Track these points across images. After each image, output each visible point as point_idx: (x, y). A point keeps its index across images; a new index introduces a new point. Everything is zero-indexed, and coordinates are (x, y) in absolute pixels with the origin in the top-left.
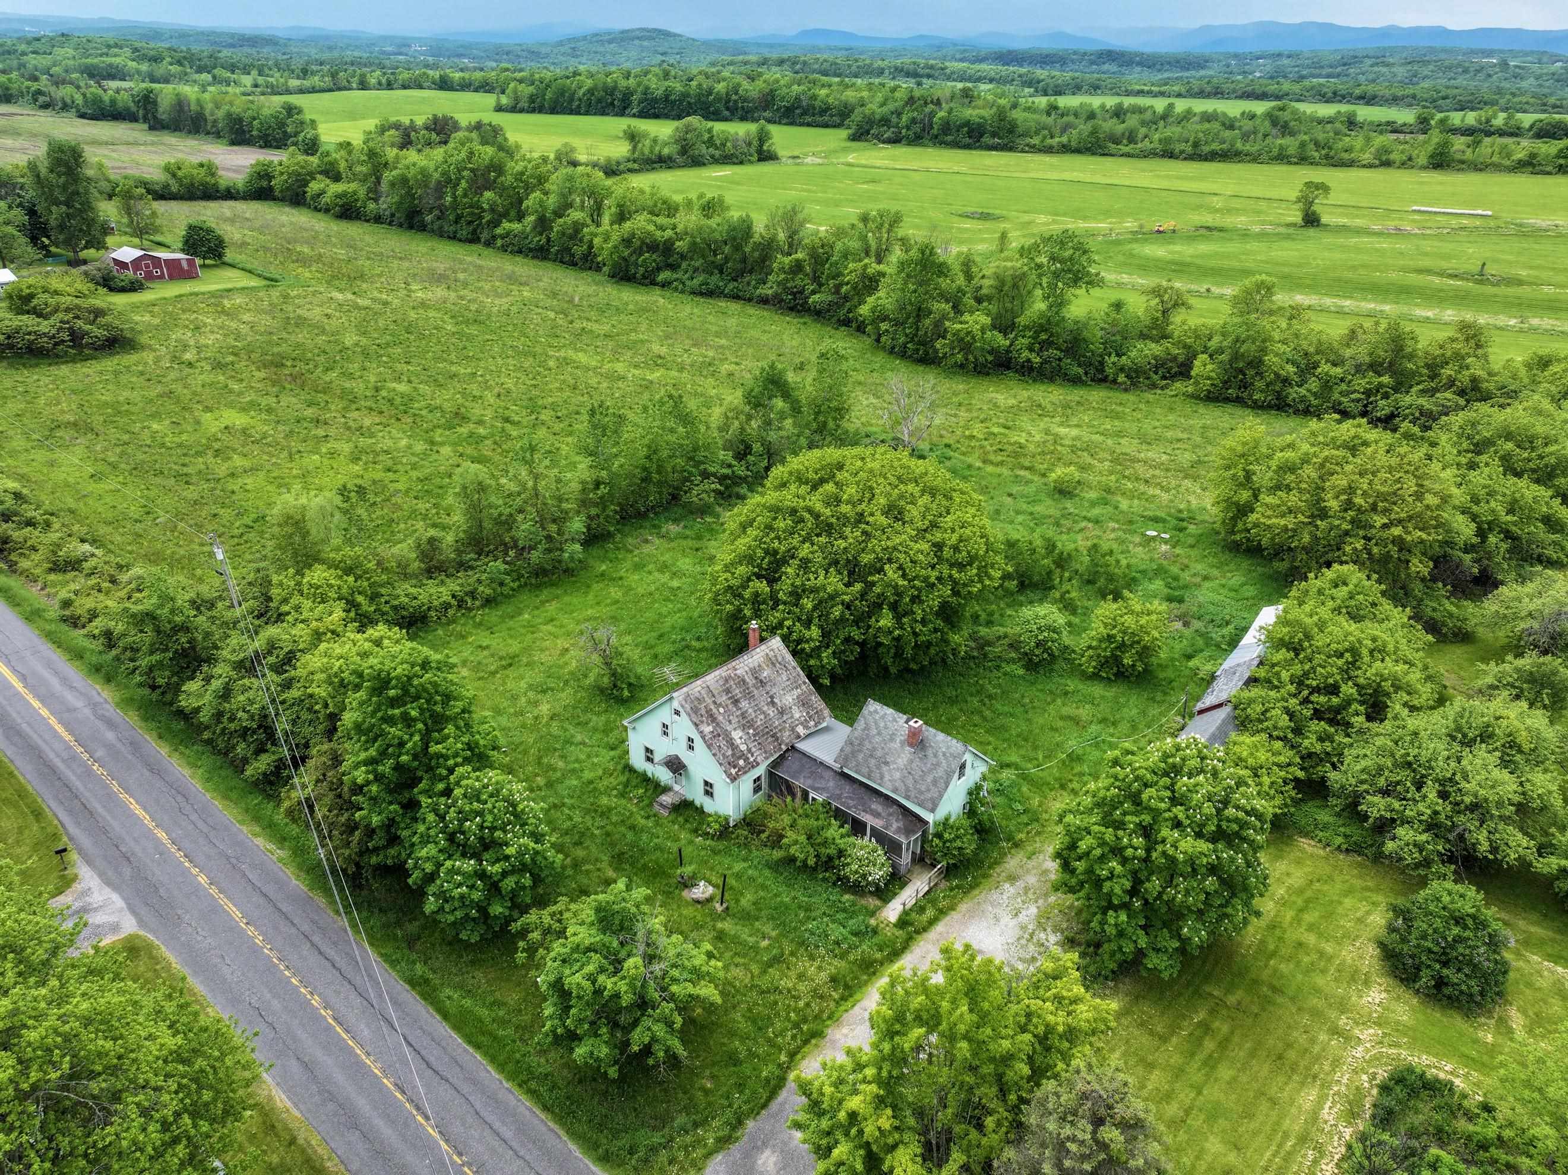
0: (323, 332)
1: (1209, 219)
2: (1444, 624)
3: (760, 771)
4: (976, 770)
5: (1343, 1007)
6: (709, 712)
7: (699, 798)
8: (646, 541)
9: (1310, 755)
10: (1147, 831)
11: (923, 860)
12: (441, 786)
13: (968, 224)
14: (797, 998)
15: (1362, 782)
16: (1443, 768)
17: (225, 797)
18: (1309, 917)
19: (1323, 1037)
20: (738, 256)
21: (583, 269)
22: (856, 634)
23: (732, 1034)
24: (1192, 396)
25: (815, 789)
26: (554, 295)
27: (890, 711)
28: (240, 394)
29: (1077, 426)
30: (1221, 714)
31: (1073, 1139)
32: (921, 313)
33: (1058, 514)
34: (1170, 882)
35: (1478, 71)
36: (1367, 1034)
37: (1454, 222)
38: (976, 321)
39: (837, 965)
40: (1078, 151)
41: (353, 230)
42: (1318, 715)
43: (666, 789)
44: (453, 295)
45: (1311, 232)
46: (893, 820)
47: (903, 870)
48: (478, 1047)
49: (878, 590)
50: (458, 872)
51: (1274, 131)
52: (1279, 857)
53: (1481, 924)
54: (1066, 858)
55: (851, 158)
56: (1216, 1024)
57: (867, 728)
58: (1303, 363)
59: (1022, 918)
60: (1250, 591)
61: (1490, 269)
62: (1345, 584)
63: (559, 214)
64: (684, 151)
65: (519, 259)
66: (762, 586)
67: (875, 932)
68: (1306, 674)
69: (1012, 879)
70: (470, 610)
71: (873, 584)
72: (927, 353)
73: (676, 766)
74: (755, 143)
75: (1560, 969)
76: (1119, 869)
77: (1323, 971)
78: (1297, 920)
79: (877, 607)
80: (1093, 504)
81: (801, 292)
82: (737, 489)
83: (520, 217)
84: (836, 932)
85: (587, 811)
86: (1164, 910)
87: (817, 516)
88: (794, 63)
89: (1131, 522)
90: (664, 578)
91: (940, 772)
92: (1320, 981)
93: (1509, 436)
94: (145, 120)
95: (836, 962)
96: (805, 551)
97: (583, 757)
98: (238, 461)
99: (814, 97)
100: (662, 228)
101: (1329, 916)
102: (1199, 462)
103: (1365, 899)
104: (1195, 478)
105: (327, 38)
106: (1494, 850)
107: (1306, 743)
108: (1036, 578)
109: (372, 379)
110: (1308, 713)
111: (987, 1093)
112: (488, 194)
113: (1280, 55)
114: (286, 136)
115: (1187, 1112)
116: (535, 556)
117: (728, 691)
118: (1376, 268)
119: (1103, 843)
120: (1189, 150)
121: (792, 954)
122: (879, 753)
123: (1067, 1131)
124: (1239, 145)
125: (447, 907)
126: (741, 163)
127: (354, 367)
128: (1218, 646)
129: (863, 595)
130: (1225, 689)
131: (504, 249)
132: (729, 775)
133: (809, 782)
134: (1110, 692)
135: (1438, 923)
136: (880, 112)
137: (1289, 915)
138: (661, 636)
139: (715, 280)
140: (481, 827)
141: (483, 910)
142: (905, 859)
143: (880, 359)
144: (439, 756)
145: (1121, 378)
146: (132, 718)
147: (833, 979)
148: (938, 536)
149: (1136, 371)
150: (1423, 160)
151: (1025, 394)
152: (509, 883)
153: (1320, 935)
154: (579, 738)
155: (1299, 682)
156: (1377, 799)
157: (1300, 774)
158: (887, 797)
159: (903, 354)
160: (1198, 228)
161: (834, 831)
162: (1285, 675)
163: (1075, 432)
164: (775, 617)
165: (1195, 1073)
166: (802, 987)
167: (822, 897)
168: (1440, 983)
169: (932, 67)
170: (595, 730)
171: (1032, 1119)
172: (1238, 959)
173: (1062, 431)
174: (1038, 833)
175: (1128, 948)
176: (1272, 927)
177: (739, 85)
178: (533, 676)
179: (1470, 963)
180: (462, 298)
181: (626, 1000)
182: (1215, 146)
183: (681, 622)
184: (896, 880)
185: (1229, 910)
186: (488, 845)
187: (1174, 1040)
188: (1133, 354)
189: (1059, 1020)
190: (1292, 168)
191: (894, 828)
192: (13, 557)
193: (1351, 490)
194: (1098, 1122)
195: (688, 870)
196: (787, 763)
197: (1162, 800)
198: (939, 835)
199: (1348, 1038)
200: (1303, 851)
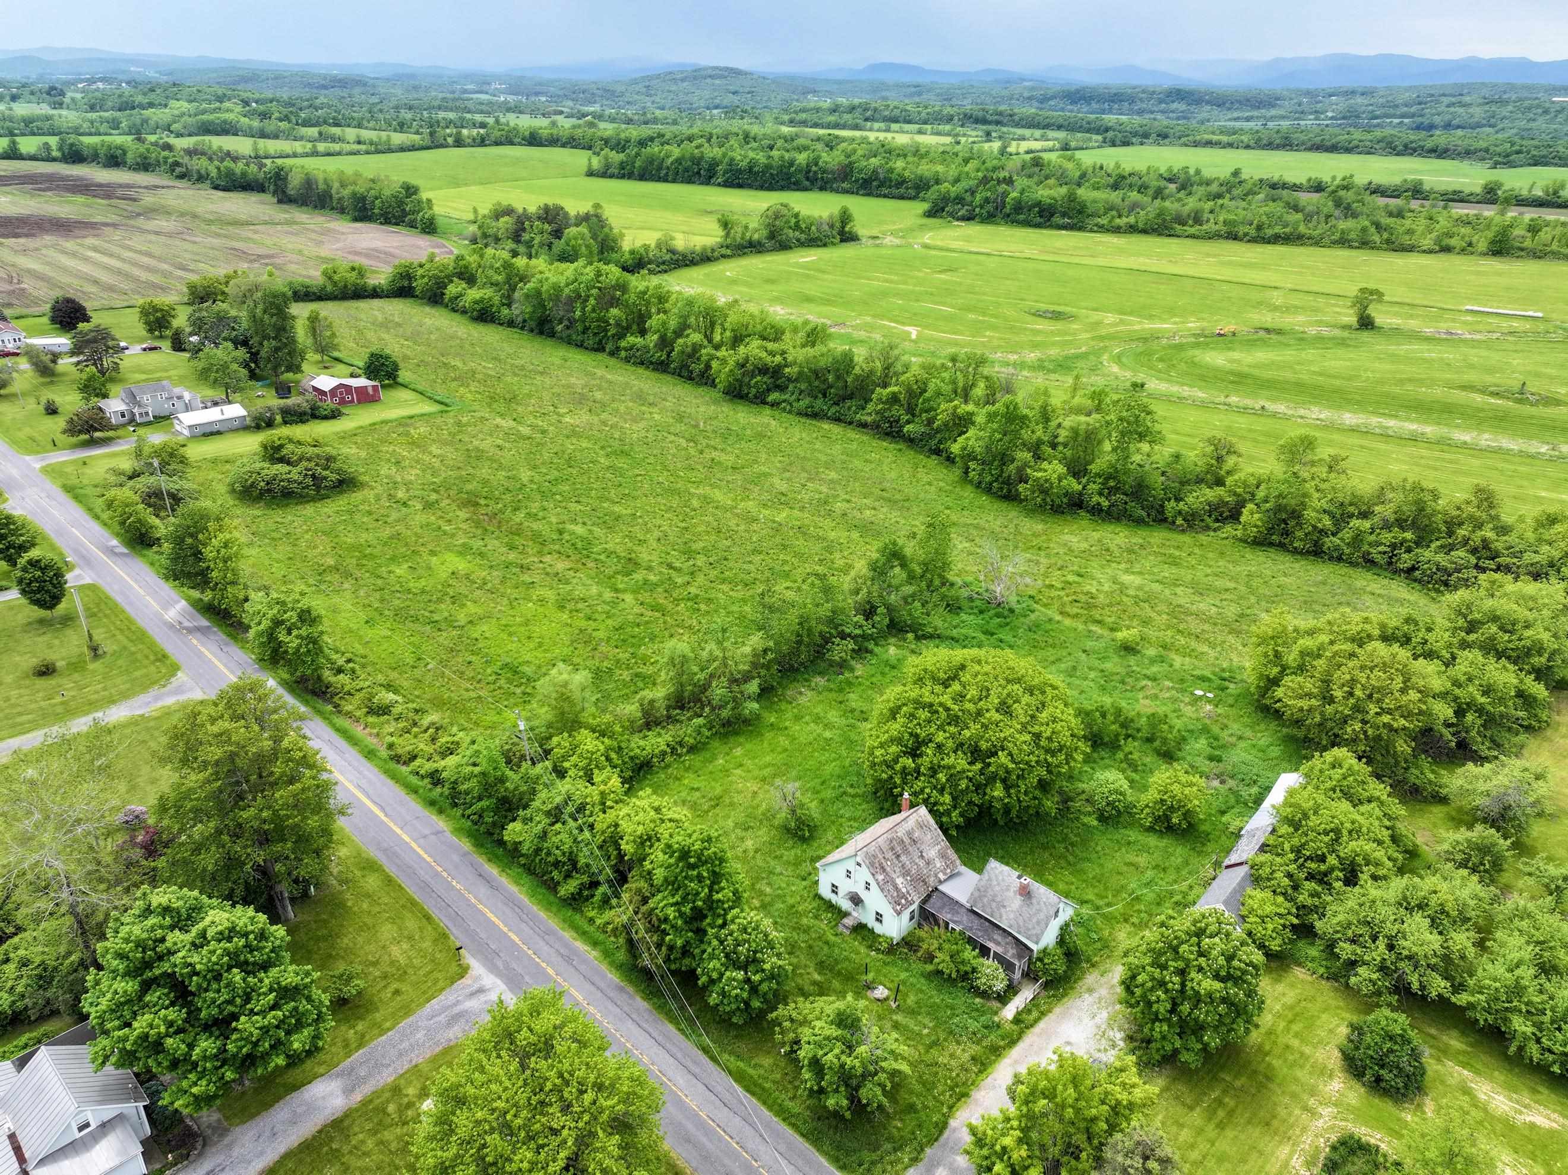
0: (501, 467)
1: (1269, 319)
2: (1425, 789)
3: (915, 906)
4: (1067, 913)
5: (1313, 1093)
6: (881, 864)
7: (871, 922)
8: (801, 693)
9: (1304, 907)
10: (1182, 973)
11: (1030, 975)
12: (720, 921)
13: (1042, 325)
14: (951, 1070)
15: (1338, 932)
16: (1390, 928)
17: (548, 910)
18: (1296, 1027)
19: (1297, 1112)
20: (840, 384)
21: (699, 384)
22: (976, 799)
23: (911, 1092)
24: (1241, 540)
25: (955, 922)
26: (680, 418)
27: (1006, 868)
28: (453, 536)
29: (1140, 573)
30: (1243, 870)
31: (1132, 1167)
32: (1004, 459)
33: (1122, 671)
34: (1196, 1006)
35: (1559, 112)
36: (1327, 1111)
37: (1505, 324)
38: (1053, 470)
39: (975, 1049)
40: (1144, 231)
41: (490, 335)
42: (1310, 877)
43: (846, 914)
44: (595, 420)
45: (1365, 336)
46: (1009, 947)
47: (1015, 983)
48: (753, 1094)
49: (992, 769)
50: (734, 980)
51: (1337, 213)
52: (1278, 980)
53: (1405, 1040)
54: (1129, 984)
55: (927, 238)
56: (1227, 1100)
57: (990, 879)
58: (1338, 513)
59: (1097, 1020)
60: (1275, 751)
61: (1531, 387)
62: (1340, 766)
63: (679, 333)
64: (772, 236)
65: (641, 370)
66: (909, 762)
67: (998, 1026)
68: (1303, 845)
69: (1090, 990)
70: (680, 756)
71: (989, 764)
72: (1010, 491)
73: (856, 900)
74: (838, 225)
75: (1466, 1072)
76: (1163, 996)
77: (1302, 1067)
78: (1288, 1029)
79: (992, 779)
80: (1153, 661)
81: (897, 421)
82: (866, 644)
83: (643, 332)
84: (973, 1025)
85: (794, 929)
86: (1192, 1023)
87: (947, 709)
88: (866, 110)
89: (1182, 681)
90: (819, 729)
91: (1042, 916)
92: (1299, 1073)
93: (1495, 619)
94: (275, 193)
95: (974, 1046)
96: (940, 737)
97: (784, 885)
98: (472, 608)
99: (891, 170)
100: (772, 354)
101: (1310, 1027)
102: (1242, 615)
103: (1337, 1015)
104: (1237, 633)
105: (412, 76)
106: (1423, 987)
107: (1301, 898)
108: (1106, 739)
109: (554, 520)
110: (1302, 875)
111: (1080, 1139)
112: (614, 311)
113: (1353, 92)
114: (405, 214)
115: (1204, 1157)
116: (725, 713)
117: (892, 849)
118: (1420, 382)
119: (1153, 979)
120: (1253, 233)
121: (945, 1040)
122: (998, 899)
123: (1129, 1162)
124: (1302, 229)
125: (725, 1001)
126: (825, 245)
127: (535, 507)
128: (1246, 804)
129: (982, 772)
130: (1245, 850)
131: (627, 360)
132: (895, 911)
133: (949, 916)
134: (1164, 842)
135: (1378, 1039)
136: (954, 190)
137: (1282, 1024)
138: (823, 783)
139: (819, 404)
140: (748, 950)
141: (747, 1004)
142: (1017, 975)
143: (968, 493)
144: (719, 901)
145: (1179, 521)
146: (466, 845)
147: (973, 1058)
148: (1036, 729)
149: (1193, 515)
150: (1482, 246)
151: (1096, 535)
152: (764, 987)
153: (1302, 1041)
154: (778, 870)
155: (1297, 851)
156: (1346, 945)
157: (1295, 921)
158: (1004, 930)
159: (988, 490)
160: (1258, 329)
161: (969, 954)
162: (1287, 847)
163: (1137, 580)
164: (918, 785)
165: (1211, 1131)
166: (953, 1063)
167: (961, 1000)
168: (1378, 1079)
169: (1001, 114)
170: (788, 863)
171: (1108, 1153)
172: (1243, 1055)
173: (1127, 578)
174: (1109, 957)
175: (1169, 1048)
176: (1270, 1033)
177: (819, 157)
178: (738, 815)
179: (1398, 1067)
180: (604, 423)
181: (860, 1071)
182: (1278, 230)
183: (837, 771)
184: (1012, 989)
185: (1235, 1026)
186: (751, 962)
187: (1198, 1109)
188: (1190, 499)
189: (1124, 1097)
190: (1354, 253)
191: (1010, 954)
192: (336, 699)
193: (1353, 681)
194: (1146, 1158)
195: (870, 976)
196: (932, 900)
197: (1192, 953)
198: (1040, 959)
199: (1313, 1113)
200: (1297, 977)
